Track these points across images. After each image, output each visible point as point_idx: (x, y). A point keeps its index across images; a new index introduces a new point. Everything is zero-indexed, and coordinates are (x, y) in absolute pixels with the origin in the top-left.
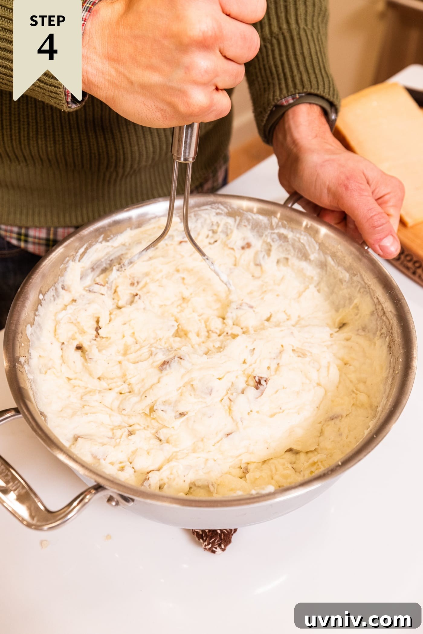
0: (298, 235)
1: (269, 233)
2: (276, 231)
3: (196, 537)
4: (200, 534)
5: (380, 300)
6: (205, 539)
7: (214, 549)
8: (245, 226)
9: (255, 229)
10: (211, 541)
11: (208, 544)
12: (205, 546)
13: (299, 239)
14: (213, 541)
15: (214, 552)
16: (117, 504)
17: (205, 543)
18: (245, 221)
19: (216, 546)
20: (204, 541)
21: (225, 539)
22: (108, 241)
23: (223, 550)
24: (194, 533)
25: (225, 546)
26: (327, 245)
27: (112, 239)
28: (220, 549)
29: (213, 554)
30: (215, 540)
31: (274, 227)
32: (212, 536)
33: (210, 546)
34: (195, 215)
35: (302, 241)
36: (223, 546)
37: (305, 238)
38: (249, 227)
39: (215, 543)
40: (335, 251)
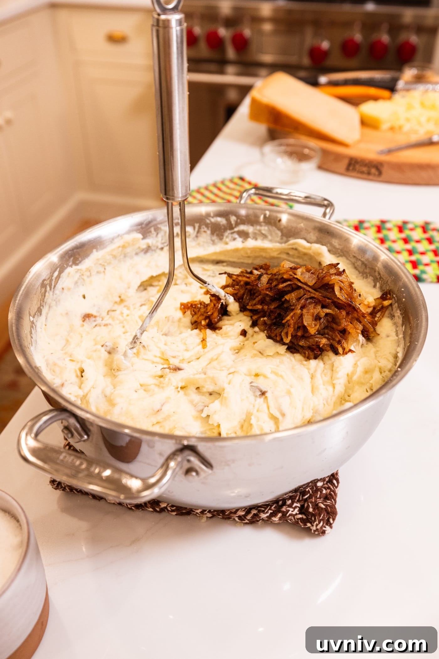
0: (258, 228)
1: (229, 234)
2: (236, 229)
7: (324, 529)
8: (205, 232)
9: (214, 232)
10: (321, 518)
11: (319, 523)
12: (317, 525)
13: (260, 231)
15: (324, 533)
18: (204, 226)
19: (326, 524)
22: (77, 264)
23: (331, 526)
25: (333, 521)
26: (289, 228)
27: (80, 262)
28: (329, 526)
30: (324, 515)
31: (234, 226)
32: (319, 513)
33: (321, 525)
34: (155, 230)
35: (263, 232)
36: (331, 522)
37: (266, 228)
38: (209, 232)
39: (324, 519)
40: (299, 231)
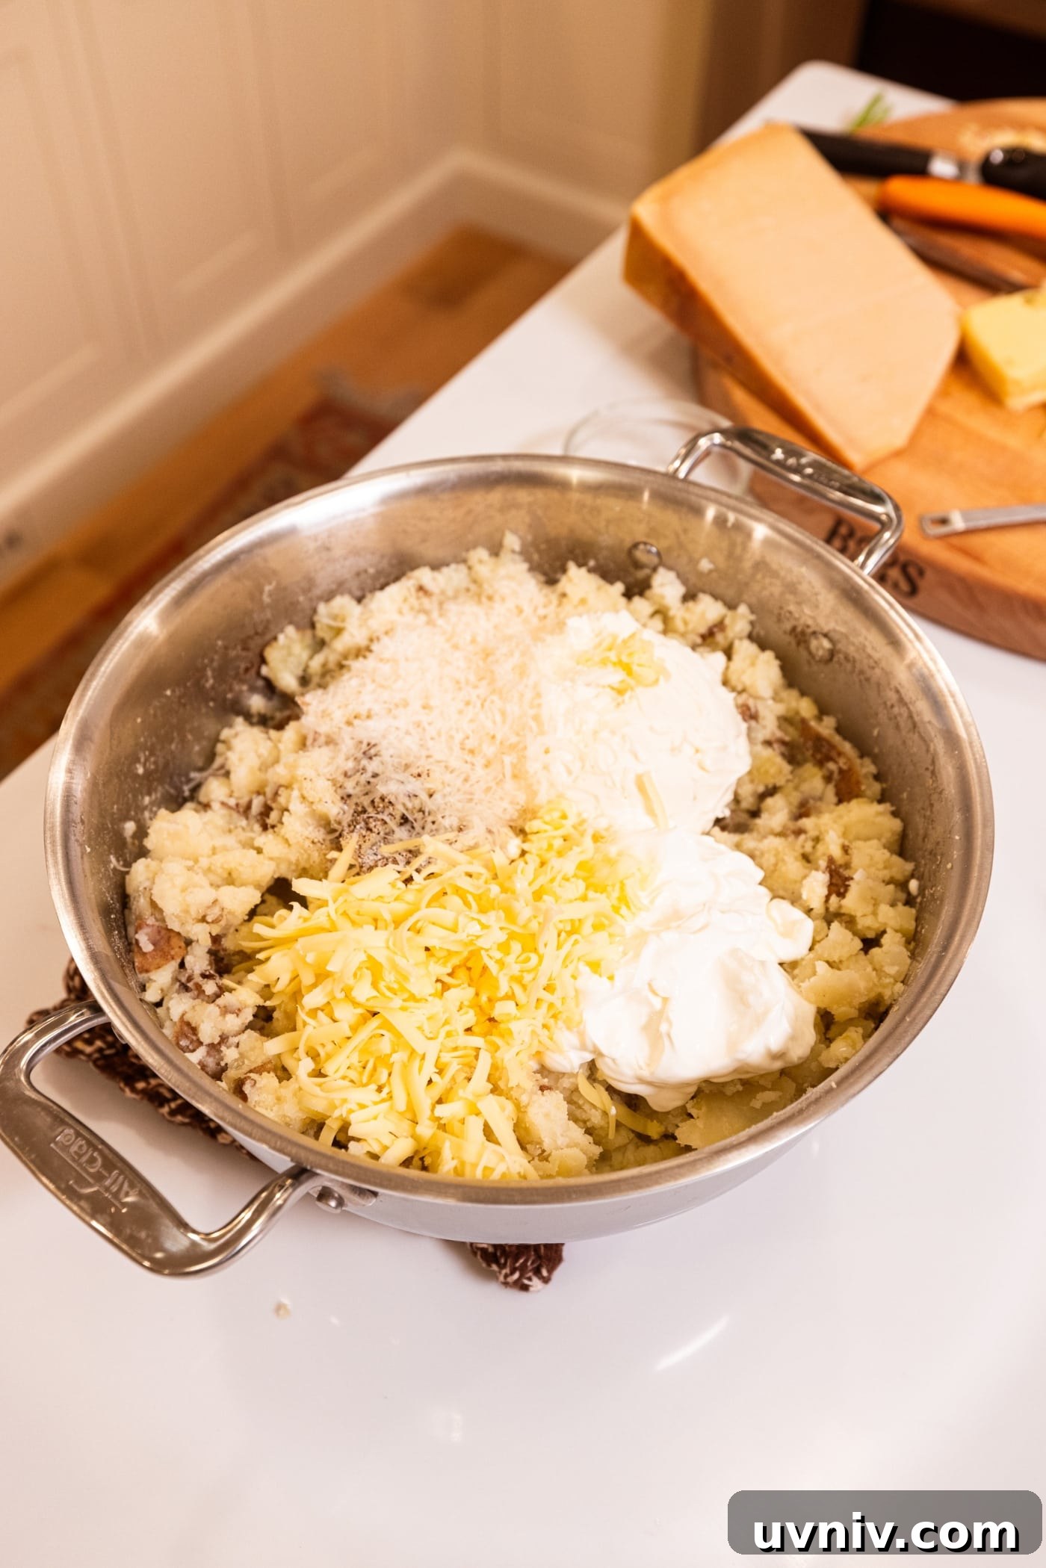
3: (481, 1260)
4: (491, 1253)
5: (903, 694)
6: (502, 1261)
7: (526, 1282)
10: (517, 1265)
11: (512, 1273)
12: (506, 1276)
14: (523, 1262)
15: (525, 1288)
16: (341, 1202)
17: (504, 1272)
19: (530, 1274)
20: (502, 1267)
21: (549, 1254)
23: (546, 1280)
24: (475, 1254)
25: (550, 1271)
26: (774, 566)
28: (540, 1279)
29: (523, 1295)
30: (526, 1261)
32: (518, 1256)
33: (516, 1275)
36: (545, 1273)
39: (526, 1266)
40: (795, 580)
